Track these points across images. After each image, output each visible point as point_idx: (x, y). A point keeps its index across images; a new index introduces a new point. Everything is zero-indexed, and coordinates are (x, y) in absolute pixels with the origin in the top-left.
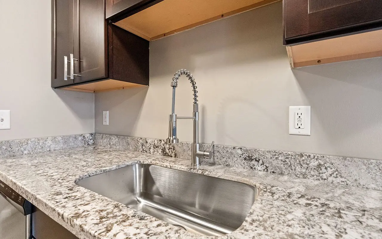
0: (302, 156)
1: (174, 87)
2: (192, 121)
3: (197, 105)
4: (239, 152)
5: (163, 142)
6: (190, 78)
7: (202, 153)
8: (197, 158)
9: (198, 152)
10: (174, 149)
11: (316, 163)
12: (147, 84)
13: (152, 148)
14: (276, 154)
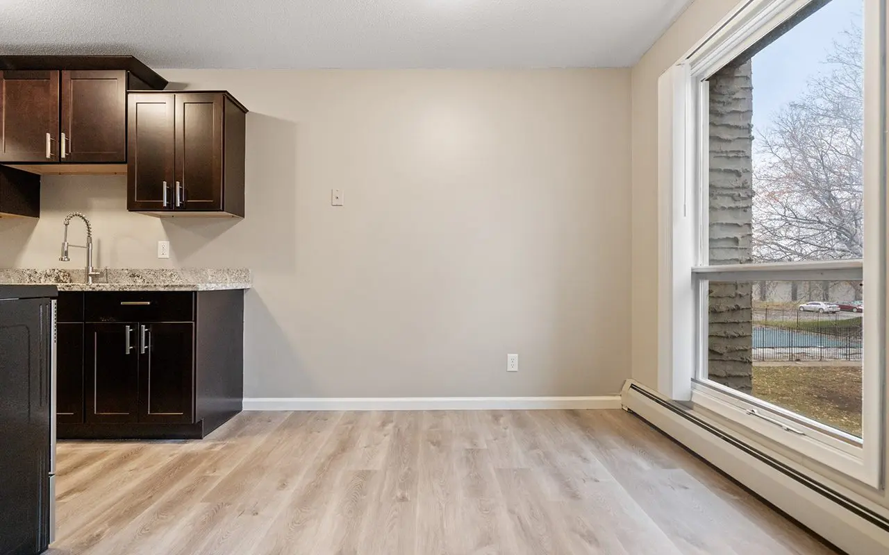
0: (163, 270)
1: (66, 225)
2: (86, 250)
3: (91, 238)
4: (126, 272)
5: (56, 271)
6: (83, 218)
7: (94, 273)
8: (90, 278)
9: (91, 273)
10: (69, 276)
11: (170, 274)
12: (38, 216)
13: (43, 277)
14: (149, 271)
